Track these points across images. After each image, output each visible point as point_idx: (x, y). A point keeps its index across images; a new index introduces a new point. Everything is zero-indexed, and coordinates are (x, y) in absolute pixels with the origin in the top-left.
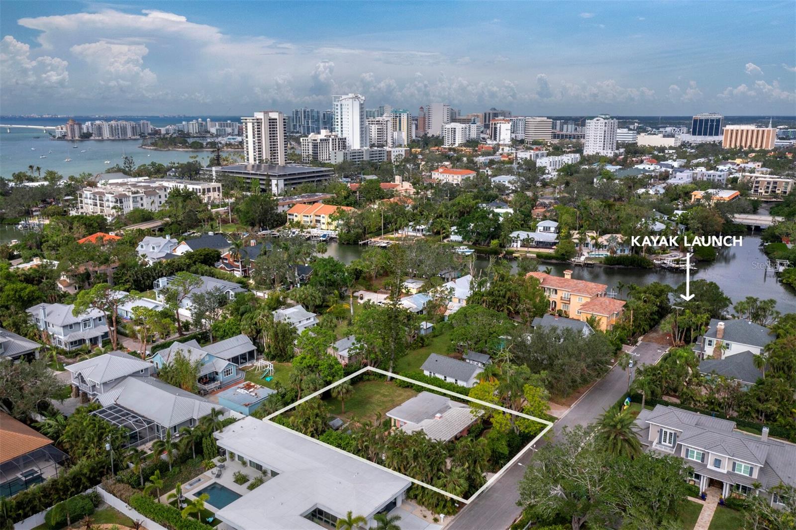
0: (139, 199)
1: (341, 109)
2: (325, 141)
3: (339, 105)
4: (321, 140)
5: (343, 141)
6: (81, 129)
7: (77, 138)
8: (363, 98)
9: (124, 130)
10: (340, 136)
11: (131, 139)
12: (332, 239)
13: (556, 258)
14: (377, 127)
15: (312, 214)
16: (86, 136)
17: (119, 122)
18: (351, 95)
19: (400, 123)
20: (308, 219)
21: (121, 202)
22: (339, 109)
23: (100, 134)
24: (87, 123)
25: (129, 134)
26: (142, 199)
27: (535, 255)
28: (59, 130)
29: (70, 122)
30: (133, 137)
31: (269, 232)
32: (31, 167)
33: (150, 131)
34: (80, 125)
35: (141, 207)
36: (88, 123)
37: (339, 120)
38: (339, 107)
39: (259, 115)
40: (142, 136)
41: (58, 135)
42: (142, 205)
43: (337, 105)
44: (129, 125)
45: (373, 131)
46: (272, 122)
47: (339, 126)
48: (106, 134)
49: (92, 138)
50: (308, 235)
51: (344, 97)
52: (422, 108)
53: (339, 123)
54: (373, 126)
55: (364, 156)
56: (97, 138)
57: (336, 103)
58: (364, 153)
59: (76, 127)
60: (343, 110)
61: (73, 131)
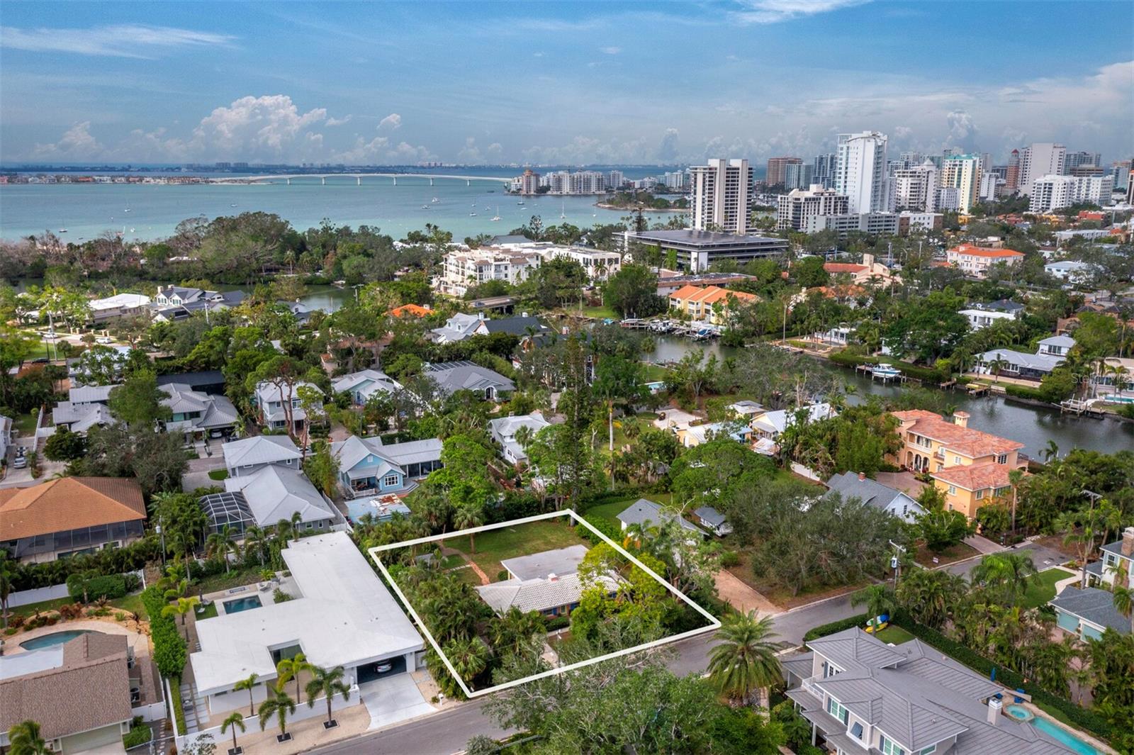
0: (502, 268)
1: (848, 153)
2: (815, 200)
3: (845, 148)
4: (806, 199)
5: (845, 201)
6: (538, 181)
7: (532, 193)
8: (885, 138)
9: (587, 182)
10: (841, 194)
11: (594, 194)
12: (714, 337)
13: (1039, 398)
14: (910, 180)
15: (701, 300)
16: (542, 191)
17: (582, 174)
18: (866, 133)
19: (960, 175)
20: (693, 307)
21: (481, 271)
22: (845, 154)
23: (559, 188)
24: (548, 174)
25: (593, 188)
26: (506, 268)
27: (1003, 389)
28: (515, 182)
29: (527, 173)
30: (598, 193)
31: (635, 320)
32: (428, 225)
33: (621, 185)
34: (537, 176)
35: (504, 279)
36: (550, 175)
37: (843, 171)
38: (844, 152)
39: (714, 163)
40: (609, 190)
41: (513, 189)
42: (506, 276)
43: (842, 149)
44: (594, 177)
45: (904, 187)
46: (732, 173)
47: (843, 180)
48: (566, 188)
49: (549, 193)
50: (687, 329)
51: (854, 136)
52: (1016, 151)
53: (843, 176)
54: (905, 179)
55: (860, 225)
56: (555, 193)
57: (840, 146)
58: (860, 220)
59: (533, 179)
60: (850, 155)
61: (528, 184)
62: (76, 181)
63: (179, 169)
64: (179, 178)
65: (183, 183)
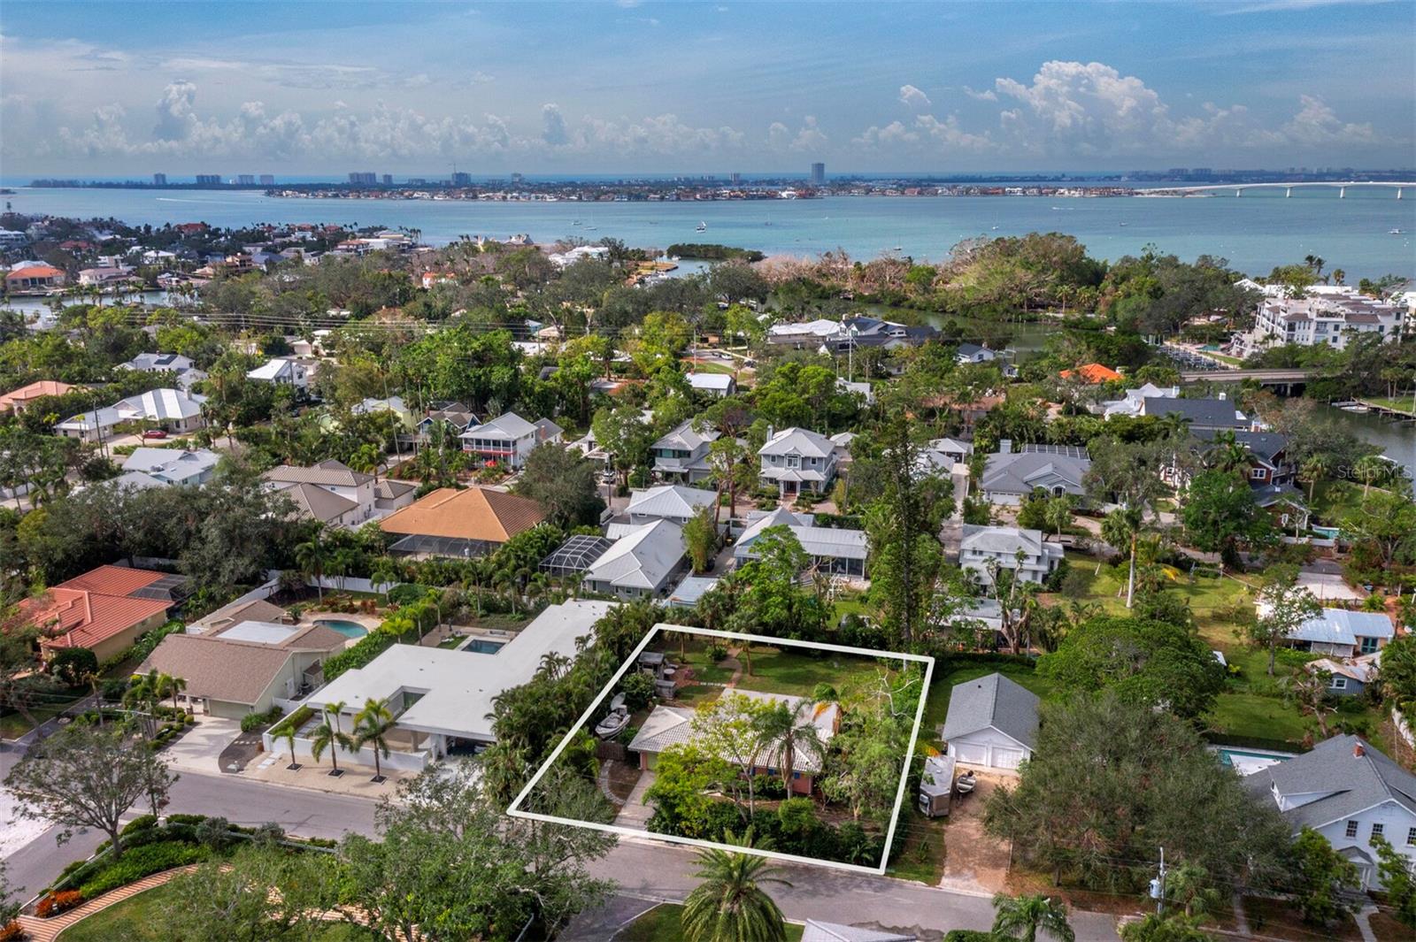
0: (1330, 328)
26: (1336, 328)
32: (1310, 259)
35: (1330, 344)
42: (1335, 340)
62: (985, 193)
63: (1119, 177)
64: (1097, 189)
65: (1101, 195)
